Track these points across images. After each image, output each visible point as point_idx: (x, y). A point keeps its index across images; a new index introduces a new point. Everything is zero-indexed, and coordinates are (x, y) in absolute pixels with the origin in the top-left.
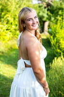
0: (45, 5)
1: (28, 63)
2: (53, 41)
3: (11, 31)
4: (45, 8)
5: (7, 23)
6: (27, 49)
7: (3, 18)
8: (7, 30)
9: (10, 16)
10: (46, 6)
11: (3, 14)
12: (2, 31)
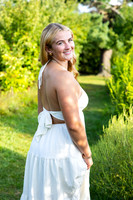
0: (104, 15)
1: (58, 115)
2: (114, 87)
3: (31, 69)
4: (104, 21)
5: (24, 53)
6: (56, 92)
7: (16, 43)
8: (23, 66)
9: (29, 39)
10: (106, 17)
11: (16, 34)
12: (14, 68)
